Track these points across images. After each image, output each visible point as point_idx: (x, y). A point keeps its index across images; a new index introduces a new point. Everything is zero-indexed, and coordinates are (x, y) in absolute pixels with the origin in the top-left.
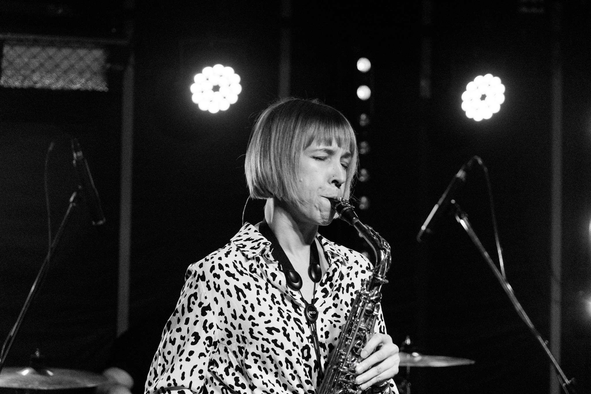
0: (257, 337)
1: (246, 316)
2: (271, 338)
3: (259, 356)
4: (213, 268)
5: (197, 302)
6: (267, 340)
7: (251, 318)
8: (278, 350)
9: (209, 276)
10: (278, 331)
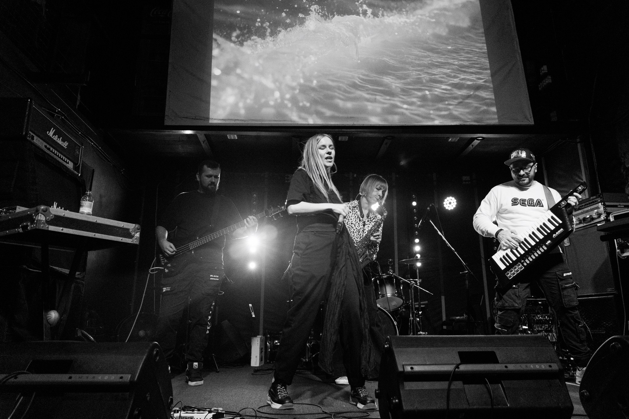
1: (348, 219)
7: (349, 219)
8: (352, 228)
10: (353, 224)
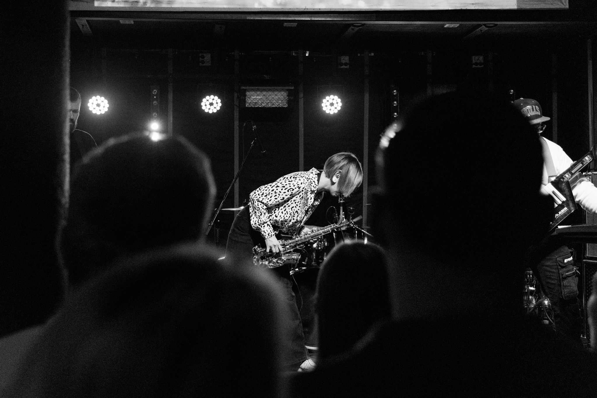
0: (292, 210)
3: (288, 214)
4: (304, 188)
6: (294, 213)
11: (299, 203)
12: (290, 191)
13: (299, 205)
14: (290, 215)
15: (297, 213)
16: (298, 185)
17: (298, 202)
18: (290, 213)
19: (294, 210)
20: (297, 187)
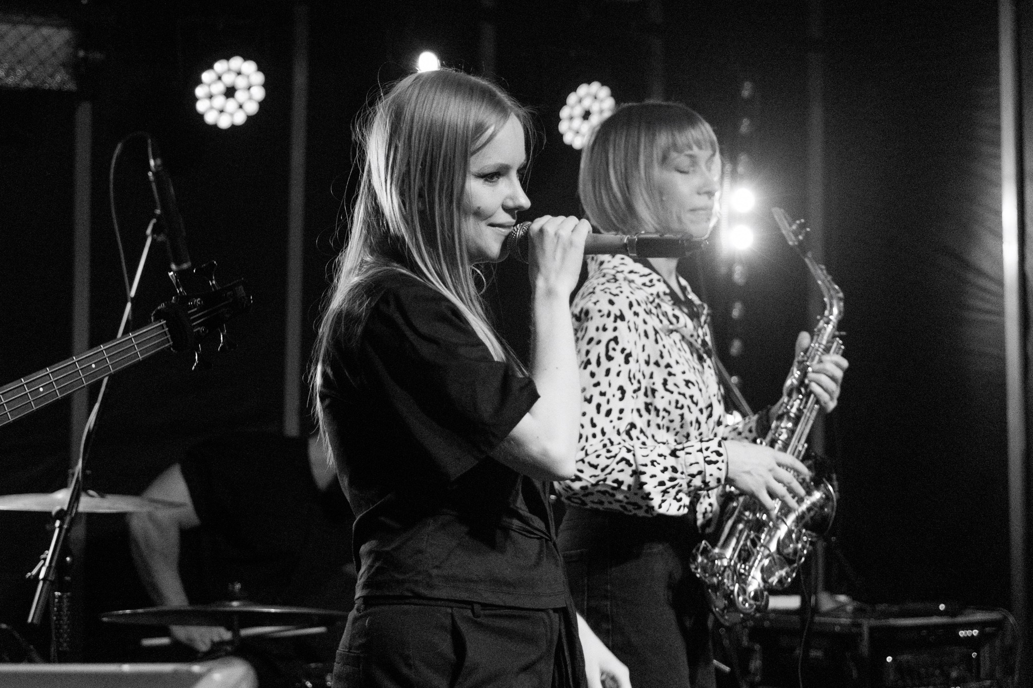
1: (663, 363)
2: (688, 392)
3: (669, 413)
4: (631, 305)
5: (619, 348)
6: (684, 395)
9: (628, 314)
11: (665, 354)
12: (611, 353)
13: (673, 363)
14: (679, 412)
15: (690, 385)
16: (609, 315)
17: (662, 357)
18: (673, 404)
19: (675, 385)
20: (615, 321)
